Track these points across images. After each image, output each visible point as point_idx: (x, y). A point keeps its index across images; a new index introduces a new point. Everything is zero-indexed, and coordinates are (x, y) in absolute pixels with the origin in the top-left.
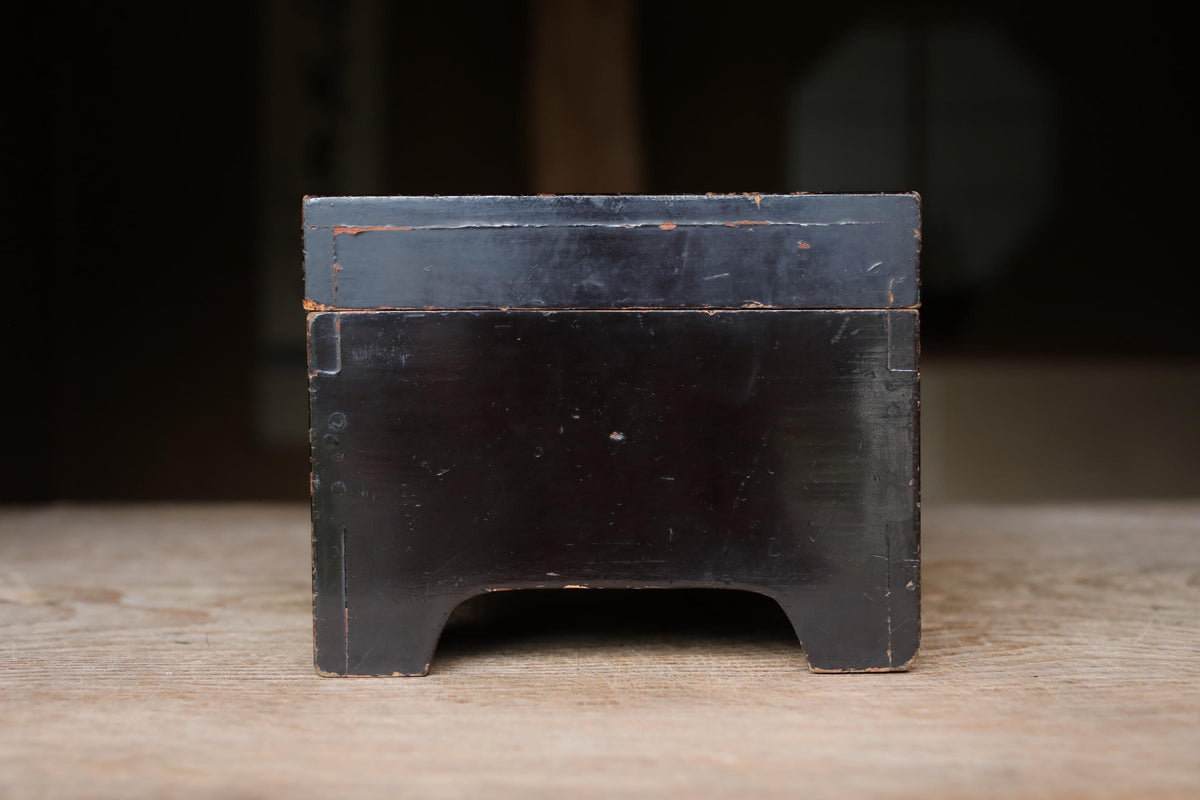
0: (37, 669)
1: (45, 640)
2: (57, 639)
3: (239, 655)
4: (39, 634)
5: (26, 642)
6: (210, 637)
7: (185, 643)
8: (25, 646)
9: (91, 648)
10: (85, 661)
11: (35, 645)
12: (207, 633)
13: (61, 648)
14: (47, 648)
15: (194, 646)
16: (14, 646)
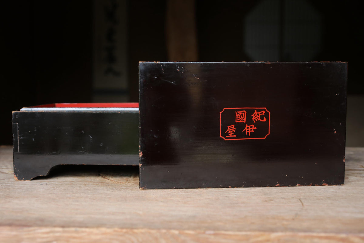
0: (8, 190)
1: (11, 183)
2: (14, 183)
3: (52, 188)
4: (11, 182)
5: (7, 183)
6: (48, 183)
7: (42, 184)
8: (7, 185)
9: (21, 185)
10: (19, 189)
11: (9, 185)
12: (47, 182)
13: (14, 185)
14: (11, 185)
15: (43, 185)
16: (4, 185)
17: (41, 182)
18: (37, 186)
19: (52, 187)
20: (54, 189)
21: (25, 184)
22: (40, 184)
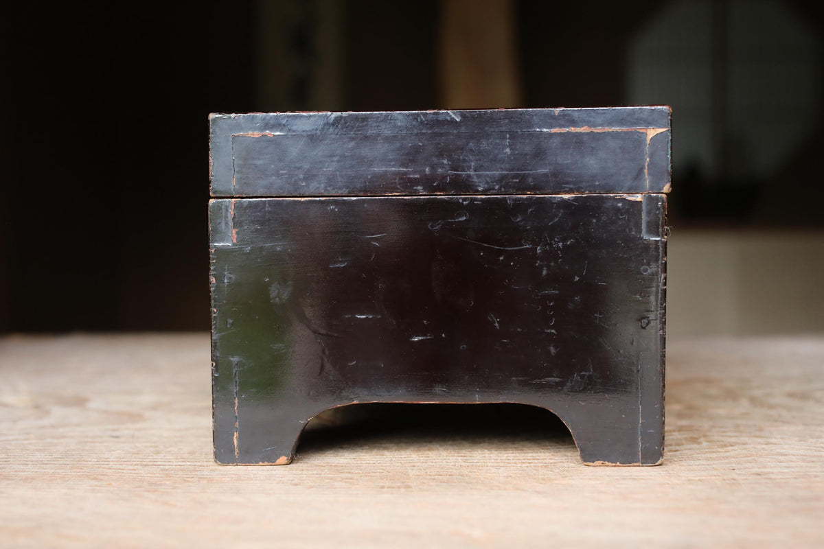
2: (28, 434)
3: (151, 447)
4: (18, 429)
6: (136, 433)
12: (135, 430)
13: (28, 440)
14: (18, 440)
15: (122, 439)
17: (114, 430)
18: (100, 443)
19: (148, 444)
20: (158, 453)
21: (63, 437)
22: (112, 437)
